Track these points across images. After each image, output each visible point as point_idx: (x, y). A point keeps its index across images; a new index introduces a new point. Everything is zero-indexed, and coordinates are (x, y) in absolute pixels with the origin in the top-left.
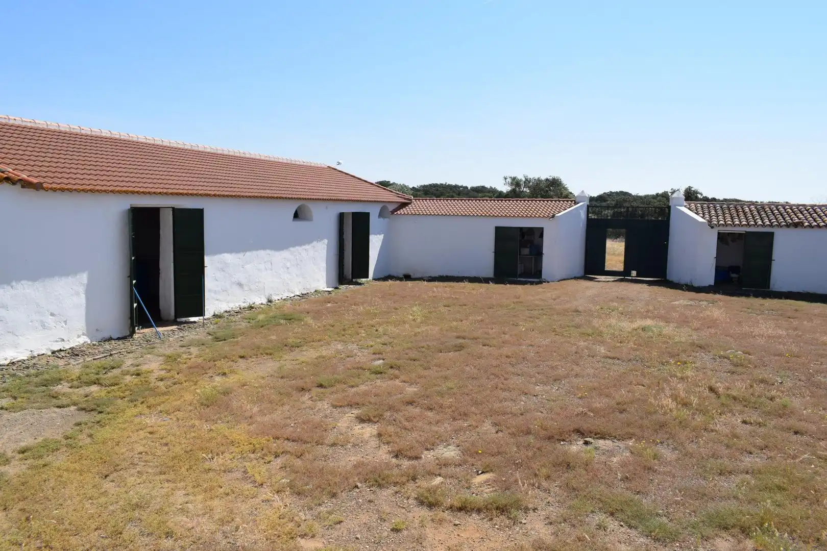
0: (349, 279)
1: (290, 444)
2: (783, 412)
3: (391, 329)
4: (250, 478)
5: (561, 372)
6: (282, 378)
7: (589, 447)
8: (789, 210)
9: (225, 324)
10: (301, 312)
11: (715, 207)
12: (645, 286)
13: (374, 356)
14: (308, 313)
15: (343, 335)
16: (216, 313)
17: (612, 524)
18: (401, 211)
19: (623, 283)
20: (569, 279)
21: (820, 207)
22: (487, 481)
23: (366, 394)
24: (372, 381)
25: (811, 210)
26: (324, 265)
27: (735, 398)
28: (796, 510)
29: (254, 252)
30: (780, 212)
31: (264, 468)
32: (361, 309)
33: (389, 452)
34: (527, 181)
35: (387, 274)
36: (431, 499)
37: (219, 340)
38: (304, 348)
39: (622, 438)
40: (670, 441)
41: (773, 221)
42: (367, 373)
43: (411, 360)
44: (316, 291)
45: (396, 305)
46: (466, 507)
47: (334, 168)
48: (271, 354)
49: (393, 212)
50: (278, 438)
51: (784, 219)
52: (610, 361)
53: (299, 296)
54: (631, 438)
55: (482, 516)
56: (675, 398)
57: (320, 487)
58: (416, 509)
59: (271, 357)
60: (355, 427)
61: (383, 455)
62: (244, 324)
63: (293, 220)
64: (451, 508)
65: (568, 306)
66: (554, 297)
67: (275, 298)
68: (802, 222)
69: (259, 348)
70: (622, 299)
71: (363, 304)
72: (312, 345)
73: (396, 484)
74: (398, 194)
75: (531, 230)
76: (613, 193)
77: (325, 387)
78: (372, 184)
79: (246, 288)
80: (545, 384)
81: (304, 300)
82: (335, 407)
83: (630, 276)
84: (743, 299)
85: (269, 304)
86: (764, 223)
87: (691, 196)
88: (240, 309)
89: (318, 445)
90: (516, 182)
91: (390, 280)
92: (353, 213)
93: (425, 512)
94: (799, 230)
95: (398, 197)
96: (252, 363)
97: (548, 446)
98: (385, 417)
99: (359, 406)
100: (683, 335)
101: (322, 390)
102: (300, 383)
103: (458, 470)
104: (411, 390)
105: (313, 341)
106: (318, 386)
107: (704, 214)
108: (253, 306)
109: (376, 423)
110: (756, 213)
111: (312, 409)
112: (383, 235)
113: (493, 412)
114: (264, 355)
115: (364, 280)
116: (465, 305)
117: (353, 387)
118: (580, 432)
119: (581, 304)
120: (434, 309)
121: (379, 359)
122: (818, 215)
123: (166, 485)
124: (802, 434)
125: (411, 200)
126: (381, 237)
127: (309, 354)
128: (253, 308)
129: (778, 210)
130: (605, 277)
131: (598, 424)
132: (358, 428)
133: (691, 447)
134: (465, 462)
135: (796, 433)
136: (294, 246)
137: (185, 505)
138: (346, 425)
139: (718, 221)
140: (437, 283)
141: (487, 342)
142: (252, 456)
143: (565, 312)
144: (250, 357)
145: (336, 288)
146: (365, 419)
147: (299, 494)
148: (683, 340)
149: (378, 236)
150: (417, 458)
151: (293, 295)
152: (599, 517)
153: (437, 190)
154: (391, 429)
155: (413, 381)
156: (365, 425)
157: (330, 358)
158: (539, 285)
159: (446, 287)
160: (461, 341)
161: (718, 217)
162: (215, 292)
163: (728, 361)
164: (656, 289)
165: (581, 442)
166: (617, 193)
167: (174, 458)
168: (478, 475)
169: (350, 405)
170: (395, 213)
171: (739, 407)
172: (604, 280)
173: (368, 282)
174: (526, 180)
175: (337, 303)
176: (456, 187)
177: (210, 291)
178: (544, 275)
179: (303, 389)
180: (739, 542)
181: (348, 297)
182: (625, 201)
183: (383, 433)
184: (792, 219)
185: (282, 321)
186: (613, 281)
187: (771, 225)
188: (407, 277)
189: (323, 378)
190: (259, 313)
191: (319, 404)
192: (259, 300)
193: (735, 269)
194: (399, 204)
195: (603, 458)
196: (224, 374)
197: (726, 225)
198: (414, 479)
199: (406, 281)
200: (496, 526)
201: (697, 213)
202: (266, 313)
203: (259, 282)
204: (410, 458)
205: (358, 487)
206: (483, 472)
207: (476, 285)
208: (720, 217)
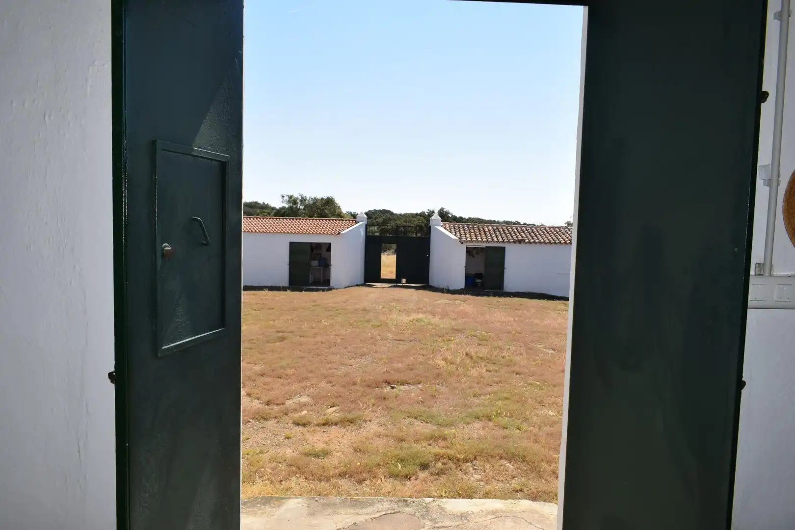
5: (364, 350)
7: (394, 390)
8: (515, 230)
11: (463, 227)
12: (413, 290)
17: (417, 423)
19: (396, 289)
20: (352, 287)
22: (336, 410)
25: (530, 230)
27: (481, 358)
30: (509, 232)
34: (303, 200)
36: (303, 422)
39: (414, 384)
40: (444, 383)
41: (504, 238)
43: (248, 348)
46: (328, 423)
51: (512, 237)
52: (397, 342)
54: (419, 383)
55: (339, 426)
56: (445, 359)
58: (295, 428)
64: (318, 425)
65: (357, 306)
66: (344, 300)
68: (524, 240)
70: (397, 300)
73: (276, 417)
76: (377, 211)
80: (354, 358)
83: (401, 283)
84: (485, 298)
86: (498, 240)
87: (444, 216)
90: (292, 200)
93: (301, 429)
94: (522, 245)
97: (369, 391)
100: (445, 324)
103: (314, 406)
107: (455, 232)
110: (492, 232)
113: (325, 377)
116: (273, 309)
118: (388, 383)
119: (366, 304)
120: (248, 313)
122: (535, 234)
124: (520, 374)
129: (508, 230)
130: (382, 284)
131: (397, 376)
134: (317, 403)
135: (517, 374)
139: (466, 238)
141: (302, 334)
143: (356, 311)
150: (283, 404)
152: (409, 420)
158: (330, 292)
160: (281, 334)
161: (466, 235)
164: (421, 292)
165: (389, 388)
166: (380, 211)
168: (328, 408)
171: (484, 363)
172: (380, 286)
174: (302, 198)
178: (332, 284)
180: (486, 423)
182: (390, 219)
184: (517, 237)
186: (388, 287)
187: (503, 242)
193: (479, 276)
195: (405, 394)
197: (472, 241)
198: (286, 414)
200: (350, 430)
201: (451, 232)
204: (277, 405)
205: (249, 422)
206: (331, 407)
207: (275, 292)
208: (468, 235)
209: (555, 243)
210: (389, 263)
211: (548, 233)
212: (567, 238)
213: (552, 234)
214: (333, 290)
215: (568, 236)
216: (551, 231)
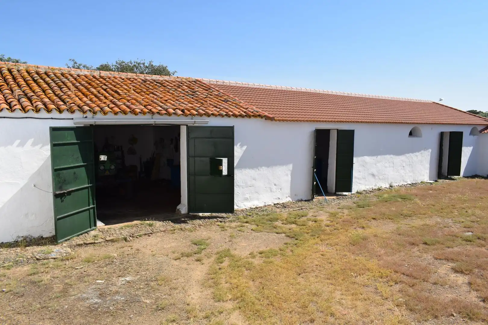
0: (446, 176)
1: (405, 277)
3: (478, 212)
4: (379, 293)
6: (399, 235)
9: (363, 198)
10: (412, 195)
13: (465, 229)
14: (416, 196)
15: (441, 212)
16: (359, 191)
23: (459, 253)
24: (463, 245)
26: (428, 166)
29: (383, 156)
31: (388, 289)
32: (454, 196)
33: (477, 297)
35: (474, 174)
37: (360, 207)
38: (414, 218)
42: (460, 240)
44: (421, 182)
45: (482, 196)
47: (438, 103)
48: (392, 219)
49: (481, 132)
50: (397, 272)
53: (410, 184)
57: (426, 309)
59: (392, 221)
60: (451, 275)
61: (473, 298)
62: (375, 199)
63: (409, 137)
67: (394, 184)
69: (384, 214)
71: (455, 193)
72: (419, 217)
74: (485, 119)
77: (429, 245)
78: (465, 112)
79: (377, 178)
81: (413, 187)
82: (436, 259)
85: (391, 188)
88: (373, 190)
89: (424, 281)
91: (476, 178)
92: (450, 132)
95: (486, 121)
96: (380, 223)
98: (474, 272)
99: (454, 261)
101: (427, 246)
102: (412, 240)
105: (420, 214)
106: (423, 244)
108: (380, 188)
109: (467, 274)
111: (420, 258)
112: (472, 147)
114: (388, 219)
115: (456, 177)
117: (449, 247)
121: (469, 231)
123: (331, 286)
126: (471, 148)
127: (417, 222)
128: (380, 190)
132: (453, 276)
136: (408, 153)
137: (341, 300)
138: (444, 272)
142: (380, 280)
144: (379, 219)
145: (436, 181)
146: (459, 271)
147: (411, 310)
149: (469, 147)
151: (406, 184)
154: (479, 281)
156: (458, 275)
157: (432, 226)
162: (358, 179)
167: (335, 272)
169: (447, 260)
170: (483, 132)
173: (459, 179)
175: (436, 191)
177: (356, 178)
179: (413, 244)
181: (444, 188)
183: (472, 283)
185: (399, 200)
189: (427, 239)
190: (384, 193)
191: (425, 255)
192: (385, 185)
194: (486, 126)
196: (363, 228)
202: (389, 194)
203: (385, 174)
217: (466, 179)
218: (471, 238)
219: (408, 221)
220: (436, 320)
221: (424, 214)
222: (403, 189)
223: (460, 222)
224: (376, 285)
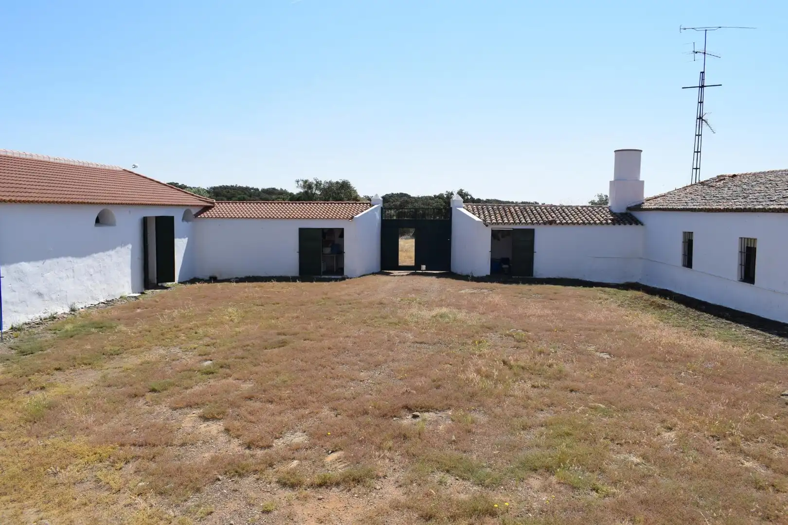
0: (154, 284)
1: (137, 449)
2: (560, 376)
3: (211, 331)
4: (104, 486)
5: (380, 358)
6: (109, 386)
7: (418, 420)
8: (545, 210)
9: (27, 337)
10: (112, 320)
11: (487, 208)
12: (433, 278)
13: (200, 357)
14: (119, 320)
15: (163, 340)
16: (14, 326)
17: (450, 479)
18: (205, 214)
19: (415, 277)
20: (368, 275)
21: (567, 207)
22: (338, 458)
23: (202, 394)
24: (204, 381)
26: (128, 270)
27: (523, 368)
28: (582, 448)
29: (55, 260)
30: (537, 212)
31: (117, 475)
32: (176, 313)
33: (240, 445)
34: (318, 184)
35: (192, 277)
36: (292, 480)
37: (25, 353)
38: (124, 356)
39: (442, 410)
40: (481, 408)
41: (533, 219)
42: (199, 375)
43: (239, 358)
44: (121, 297)
45: (210, 308)
46: (326, 483)
48: (90, 364)
49: (196, 216)
50: (123, 445)
51: (542, 218)
52: (419, 345)
53: (104, 303)
54: (449, 409)
55: (341, 488)
56: (478, 372)
57: (181, 484)
58: (280, 491)
59: (90, 366)
60: (201, 426)
61: (235, 447)
62: (50, 336)
63: (95, 225)
64: (312, 485)
65: (372, 299)
66: (358, 292)
67: (79, 306)
68: (555, 220)
69: (74, 358)
70: (416, 291)
72: (132, 352)
73: (255, 472)
74: (199, 197)
75: (331, 231)
77: (158, 391)
78: (171, 187)
79: (45, 298)
80: (368, 370)
81: (109, 307)
82: (175, 409)
83: (421, 270)
84: (514, 286)
85: (73, 313)
86: (526, 222)
87: (465, 197)
88: (41, 320)
89: (167, 446)
90: (307, 185)
91: (197, 283)
92: (156, 218)
93: (288, 493)
94: (554, 227)
95: (201, 200)
96: (72, 375)
97: (384, 423)
98: (228, 413)
99: (199, 406)
100: (473, 319)
101: (156, 394)
102: (131, 390)
103: (309, 452)
104: (247, 386)
105: (132, 348)
106: (150, 391)
107: (479, 214)
108: (55, 316)
109: (220, 419)
110: (519, 213)
111: (151, 414)
112: (188, 239)
113: (329, 400)
114: (83, 365)
115: (169, 284)
116: (278, 304)
117: (186, 388)
118: (409, 409)
119: (383, 297)
120: (249, 309)
121: (206, 360)
122: (566, 214)
123: (11, 505)
124: (576, 391)
125: (213, 203)
126: (185, 240)
127: (131, 361)
128: (55, 318)
129: (536, 210)
130: (399, 271)
131: (421, 399)
132: (203, 427)
133: (498, 410)
134: (315, 445)
135: (571, 391)
138: (190, 425)
139: (491, 220)
140: (246, 284)
141: (307, 337)
142: (100, 465)
143: (371, 305)
144: (68, 368)
145: (142, 293)
146: (209, 417)
147: (161, 494)
148: (475, 323)
149: (183, 239)
150: (269, 447)
151: (98, 303)
152: (438, 476)
153: (228, 192)
154: (237, 424)
155: (246, 378)
156: (209, 423)
157: (155, 363)
158: (343, 281)
159: (255, 287)
160: (283, 337)
161: (490, 216)
162: (13, 304)
163: (512, 339)
164: (443, 280)
165: (410, 417)
166: (397, 194)
167: (12, 478)
168: (329, 454)
169: (190, 406)
170: (199, 217)
171: (526, 376)
172: (399, 274)
173: (174, 286)
174: (317, 182)
175: (146, 308)
176: (247, 189)
177: (6, 302)
178: (346, 273)
179: (136, 396)
180: (547, 479)
181: (157, 302)
182: (407, 202)
183: (230, 428)
184: (547, 218)
185: (93, 330)
186: (406, 275)
187: (532, 223)
188: (213, 279)
189: (153, 384)
190: (65, 323)
191: (157, 408)
192: (61, 310)
193: (505, 261)
194: (202, 208)
195: (431, 427)
196: (43, 388)
197: (498, 223)
198: (271, 465)
199: (214, 283)
200: (356, 495)
201: (474, 214)
202: (72, 323)
203: (60, 291)
204: (262, 448)
205: (219, 480)
206: (333, 452)
207: (284, 284)
208: (492, 217)
209: (590, 223)
210: (407, 247)
211: (581, 212)
212: (603, 218)
213: (585, 214)
214: (347, 280)
215: (603, 216)
216: (584, 211)
217: (183, 286)
218: (212, 370)
219: (116, 362)
220: (198, 494)
221: (139, 347)
222: (94, 312)
223: (191, 349)
224: (96, 476)
